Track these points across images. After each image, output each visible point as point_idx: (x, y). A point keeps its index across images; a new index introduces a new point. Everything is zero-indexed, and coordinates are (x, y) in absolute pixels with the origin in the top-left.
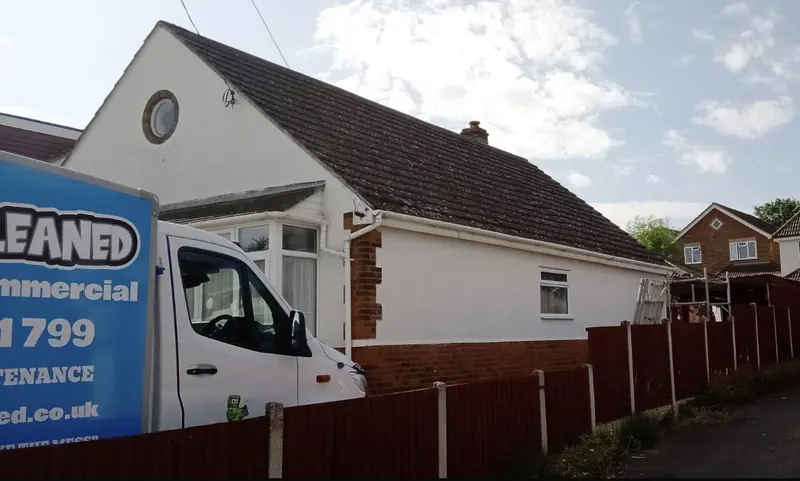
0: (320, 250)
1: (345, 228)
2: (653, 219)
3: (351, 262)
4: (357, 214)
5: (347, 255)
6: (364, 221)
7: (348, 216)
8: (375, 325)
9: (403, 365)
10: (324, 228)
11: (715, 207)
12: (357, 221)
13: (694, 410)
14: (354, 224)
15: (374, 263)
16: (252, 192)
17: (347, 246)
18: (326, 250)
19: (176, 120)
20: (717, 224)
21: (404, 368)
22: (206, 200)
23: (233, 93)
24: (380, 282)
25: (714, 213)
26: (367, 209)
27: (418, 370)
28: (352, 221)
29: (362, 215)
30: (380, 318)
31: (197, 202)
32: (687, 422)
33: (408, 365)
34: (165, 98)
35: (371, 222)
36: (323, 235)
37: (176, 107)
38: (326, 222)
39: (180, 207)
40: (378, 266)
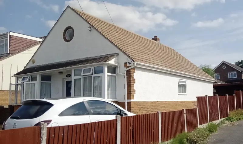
0: (117, 73)
1: (125, 67)
2: (206, 65)
3: (127, 77)
4: (128, 63)
5: (126, 75)
6: (130, 65)
7: (126, 63)
8: (133, 95)
9: (141, 107)
10: (118, 67)
11: (224, 62)
12: (128, 65)
13: (225, 122)
14: (128, 66)
15: (133, 77)
16: (96, 56)
17: (126, 72)
18: (119, 73)
19: (73, 35)
20: (224, 67)
21: (141, 108)
22: (83, 59)
23: (90, 27)
24: (135, 83)
25: (224, 64)
26: (131, 62)
27: (145, 109)
28: (127, 65)
29: (130, 63)
30: (135, 93)
31: (80, 59)
32: (224, 125)
33: (142, 107)
34: (70, 29)
35: (133, 65)
36: (118, 69)
37: (73, 31)
38: (119, 65)
39: (75, 61)
40: (134, 78)
